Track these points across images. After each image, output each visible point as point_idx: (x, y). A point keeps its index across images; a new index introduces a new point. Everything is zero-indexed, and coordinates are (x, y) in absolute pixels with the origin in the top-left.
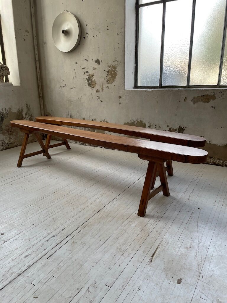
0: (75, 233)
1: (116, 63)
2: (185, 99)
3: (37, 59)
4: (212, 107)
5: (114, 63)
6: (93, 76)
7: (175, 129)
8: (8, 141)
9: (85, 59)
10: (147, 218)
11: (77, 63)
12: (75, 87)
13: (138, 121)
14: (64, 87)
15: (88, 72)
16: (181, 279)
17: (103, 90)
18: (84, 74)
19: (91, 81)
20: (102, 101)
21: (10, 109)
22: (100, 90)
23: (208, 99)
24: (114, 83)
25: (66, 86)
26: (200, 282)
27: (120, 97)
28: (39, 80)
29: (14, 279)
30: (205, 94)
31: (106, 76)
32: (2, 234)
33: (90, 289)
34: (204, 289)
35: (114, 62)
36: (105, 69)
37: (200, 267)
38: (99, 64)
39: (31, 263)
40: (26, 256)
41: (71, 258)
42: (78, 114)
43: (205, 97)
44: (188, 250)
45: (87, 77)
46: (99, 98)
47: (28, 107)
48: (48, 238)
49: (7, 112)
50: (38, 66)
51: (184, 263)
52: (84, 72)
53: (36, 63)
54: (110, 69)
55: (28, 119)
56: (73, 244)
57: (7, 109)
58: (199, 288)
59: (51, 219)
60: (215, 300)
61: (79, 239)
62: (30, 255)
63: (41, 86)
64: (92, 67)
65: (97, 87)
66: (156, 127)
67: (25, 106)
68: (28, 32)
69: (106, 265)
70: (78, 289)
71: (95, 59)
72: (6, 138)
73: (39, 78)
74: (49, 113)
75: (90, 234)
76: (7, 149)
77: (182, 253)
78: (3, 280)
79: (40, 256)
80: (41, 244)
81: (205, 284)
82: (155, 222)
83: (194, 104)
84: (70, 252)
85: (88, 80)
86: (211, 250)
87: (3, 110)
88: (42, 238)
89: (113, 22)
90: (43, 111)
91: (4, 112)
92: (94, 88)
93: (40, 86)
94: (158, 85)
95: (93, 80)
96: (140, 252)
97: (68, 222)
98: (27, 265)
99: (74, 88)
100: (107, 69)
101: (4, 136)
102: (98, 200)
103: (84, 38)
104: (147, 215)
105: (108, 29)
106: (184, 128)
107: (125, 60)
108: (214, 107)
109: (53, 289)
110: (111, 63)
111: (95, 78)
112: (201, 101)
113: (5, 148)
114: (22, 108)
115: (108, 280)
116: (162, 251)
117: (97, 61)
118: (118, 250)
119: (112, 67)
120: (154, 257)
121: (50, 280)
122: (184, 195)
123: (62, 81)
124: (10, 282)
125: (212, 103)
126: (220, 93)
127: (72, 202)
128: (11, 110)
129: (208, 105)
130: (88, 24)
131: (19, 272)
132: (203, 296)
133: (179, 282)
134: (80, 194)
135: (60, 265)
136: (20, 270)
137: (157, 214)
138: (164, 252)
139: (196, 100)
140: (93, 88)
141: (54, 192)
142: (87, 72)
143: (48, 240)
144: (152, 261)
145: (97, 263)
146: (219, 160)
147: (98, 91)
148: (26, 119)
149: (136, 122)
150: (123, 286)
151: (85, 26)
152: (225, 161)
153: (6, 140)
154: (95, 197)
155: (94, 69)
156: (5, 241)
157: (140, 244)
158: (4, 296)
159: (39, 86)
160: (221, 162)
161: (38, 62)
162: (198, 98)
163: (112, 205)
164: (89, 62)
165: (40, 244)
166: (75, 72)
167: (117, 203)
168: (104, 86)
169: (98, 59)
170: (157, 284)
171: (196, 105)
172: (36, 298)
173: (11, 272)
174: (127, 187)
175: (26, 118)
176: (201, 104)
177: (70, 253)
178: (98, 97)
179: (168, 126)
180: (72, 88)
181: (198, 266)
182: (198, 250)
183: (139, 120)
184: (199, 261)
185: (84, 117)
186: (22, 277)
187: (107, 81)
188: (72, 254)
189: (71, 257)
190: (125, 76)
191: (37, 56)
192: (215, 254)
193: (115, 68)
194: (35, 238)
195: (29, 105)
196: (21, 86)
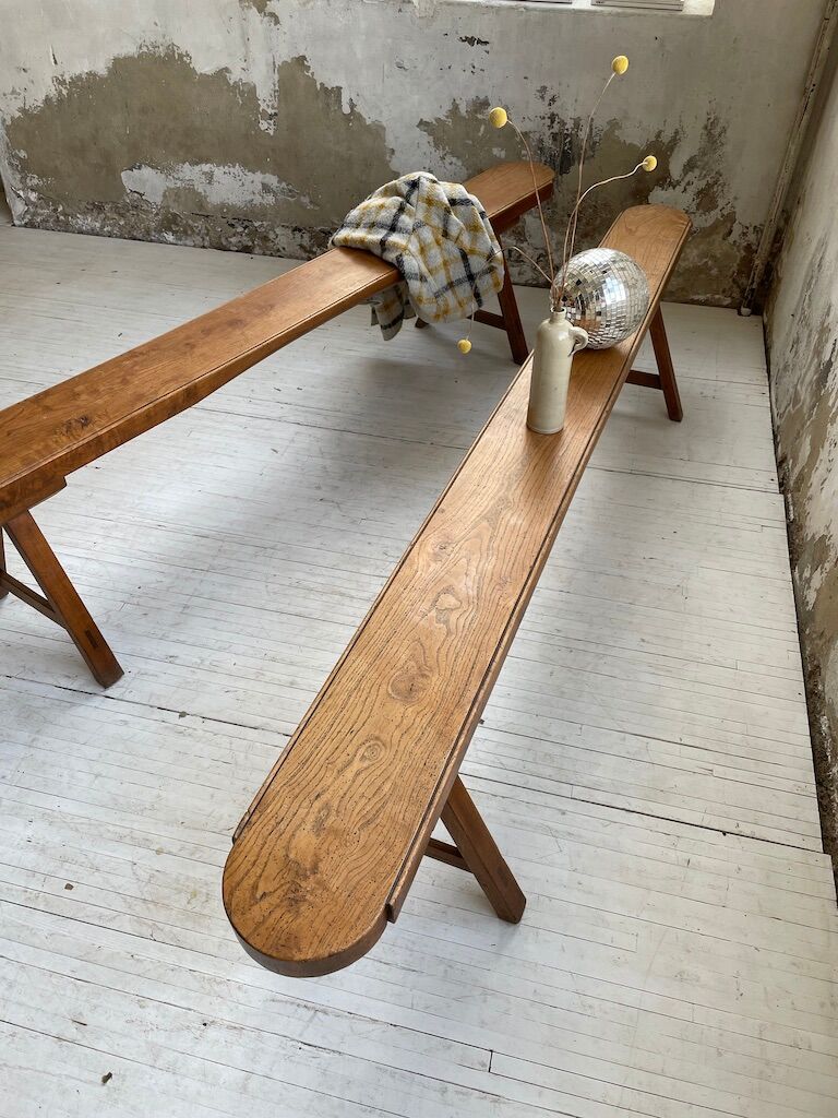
21: (614, 124)
47: (713, 134)
49: (597, 139)
55: (692, 190)
57: (601, 123)
67: (701, 126)
87: (577, 125)
90: (786, 176)
91: (583, 135)
114: (677, 133)
128: (617, 133)
148: (679, 189)
159: (821, 29)
175: (683, 184)
185: (834, 299)
195: (722, 123)
196: (711, 17)
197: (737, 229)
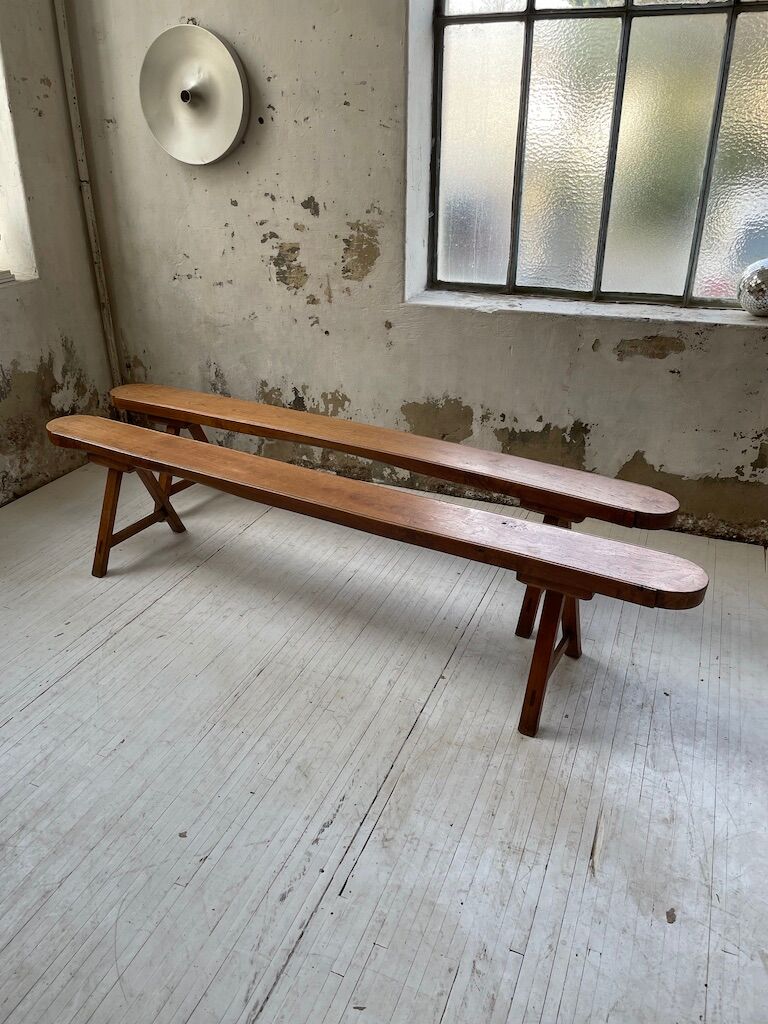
0: (377, 808)
1: (375, 216)
2: (595, 346)
3: (84, 176)
4: (673, 372)
5: (369, 216)
6: (294, 249)
7: (561, 427)
8: (19, 470)
9: (266, 194)
10: (546, 737)
11: (235, 203)
12: (230, 282)
13: (448, 401)
14: (189, 277)
15: (277, 237)
16: (673, 910)
17: (330, 297)
18: (263, 241)
19: (289, 267)
20: (327, 332)
21: (15, 363)
22: (321, 296)
23: (662, 348)
24: (369, 279)
25: (198, 275)
26: (715, 913)
27: (389, 325)
28: (94, 249)
29: (284, 966)
30: (654, 334)
31: (342, 253)
32: (183, 835)
33: (478, 966)
34: (727, 930)
35: (368, 212)
36: (336, 233)
37: (706, 872)
38: (316, 212)
39: (304, 915)
40: (283, 898)
41: (399, 887)
42: (245, 368)
43: (654, 343)
44: (669, 828)
45: (275, 253)
46: (317, 322)
47: (68, 348)
48: (313, 833)
49: (8, 377)
50: (88, 203)
51: (670, 867)
52: (264, 235)
53: (80, 188)
54: (355, 233)
55: (71, 385)
56: (386, 844)
57: (7, 365)
58: (718, 929)
59: (291, 769)
60: (756, 953)
61: (397, 826)
62: (289, 891)
63: (102, 270)
64: (292, 222)
65: (309, 287)
66: (503, 421)
67: (60, 345)
68: (49, 84)
69: (492, 896)
70: (450, 970)
71: (303, 198)
72: (11, 462)
73: (93, 244)
74: (136, 357)
75: (418, 806)
76: (17, 496)
77: (658, 839)
78: (256, 974)
79: (317, 889)
80: (302, 853)
81: (729, 917)
82: (567, 749)
83: (621, 359)
84: (390, 869)
85: (278, 261)
86: (721, 819)
88: (295, 834)
89: (364, 83)
90: (113, 354)
92: (301, 289)
93: (99, 268)
94: (505, 283)
95: (294, 263)
96: (560, 849)
97: (346, 775)
98: (297, 923)
99: (227, 286)
100: (346, 233)
101: (7, 458)
102: (397, 691)
103: (261, 121)
104: (544, 730)
105: (346, 103)
106: (588, 427)
107: (404, 209)
108: (679, 372)
109: (393, 980)
110: (358, 214)
111: (302, 258)
112: (641, 353)
113: (11, 495)
114: (50, 355)
115: (511, 934)
116: (611, 838)
117: (310, 205)
118: (505, 846)
119: (361, 228)
120: (596, 857)
121: (373, 956)
122: (618, 651)
123: (181, 256)
124: (278, 977)
125: (673, 360)
126: (697, 333)
127: (325, 704)
128: (19, 368)
129: (661, 365)
130: (275, 76)
131: (287, 945)
132: (730, 948)
133: (671, 917)
134: (336, 673)
135: (378, 910)
136: (286, 941)
137: (567, 723)
138: (615, 839)
139: (627, 348)
140: (297, 288)
141: (257, 670)
142: (273, 235)
143: (317, 840)
144: (596, 866)
145: (467, 892)
146: (683, 518)
147: (313, 300)
148: (65, 388)
149: (443, 402)
150: (550, 946)
151: (262, 82)
152: (700, 519)
153: (12, 468)
154: (383, 681)
155: (298, 228)
156: (203, 857)
157: (554, 825)
158: (283, 1017)
159: (96, 269)
160: (690, 521)
161: (86, 187)
162: (634, 344)
163: (440, 703)
164: (278, 204)
165: (299, 854)
166: (229, 231)
167: (450, 693)
168: (334, 287)
169: (311, 199)
170: (624, 931)
171: (627, 363)
172: (362, 1009)
173: (264, 949)
174: (459, 632)
176: (640, 361)
177: (390, 873)
178: (315, 319)
179: (540, 419)
180: (220, 284)
181: (702, 868)
182: (691, 824)
183: (452, 396)
184: (701, 856)
185: (264, 377)
186: (301, 959)
187: (346, 270)
188: (398, 874)
189: (397, 882)
190: (404, 259)
191: (83, 167)
192: (732, 831)
193: (373, 233)
194: (279, 836)
195: (70, 340)
196: (40, 278)
197: (101, 398)
